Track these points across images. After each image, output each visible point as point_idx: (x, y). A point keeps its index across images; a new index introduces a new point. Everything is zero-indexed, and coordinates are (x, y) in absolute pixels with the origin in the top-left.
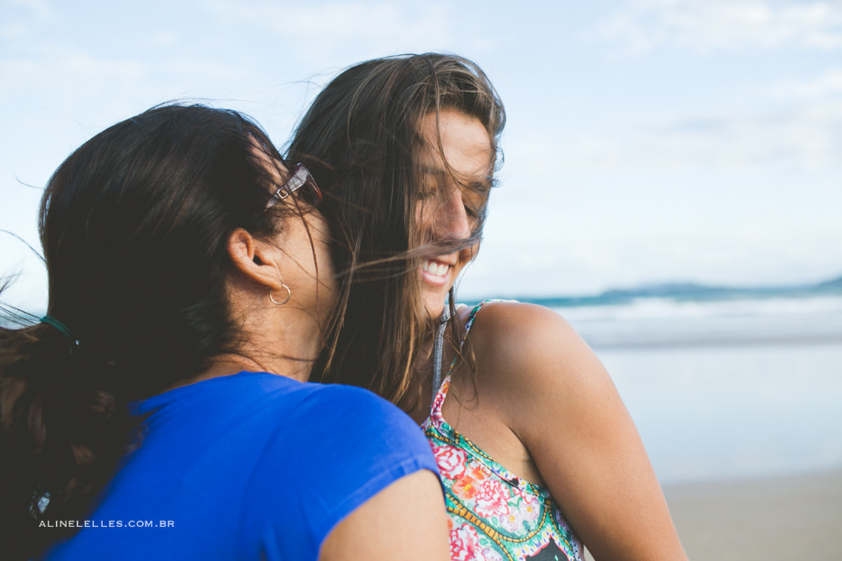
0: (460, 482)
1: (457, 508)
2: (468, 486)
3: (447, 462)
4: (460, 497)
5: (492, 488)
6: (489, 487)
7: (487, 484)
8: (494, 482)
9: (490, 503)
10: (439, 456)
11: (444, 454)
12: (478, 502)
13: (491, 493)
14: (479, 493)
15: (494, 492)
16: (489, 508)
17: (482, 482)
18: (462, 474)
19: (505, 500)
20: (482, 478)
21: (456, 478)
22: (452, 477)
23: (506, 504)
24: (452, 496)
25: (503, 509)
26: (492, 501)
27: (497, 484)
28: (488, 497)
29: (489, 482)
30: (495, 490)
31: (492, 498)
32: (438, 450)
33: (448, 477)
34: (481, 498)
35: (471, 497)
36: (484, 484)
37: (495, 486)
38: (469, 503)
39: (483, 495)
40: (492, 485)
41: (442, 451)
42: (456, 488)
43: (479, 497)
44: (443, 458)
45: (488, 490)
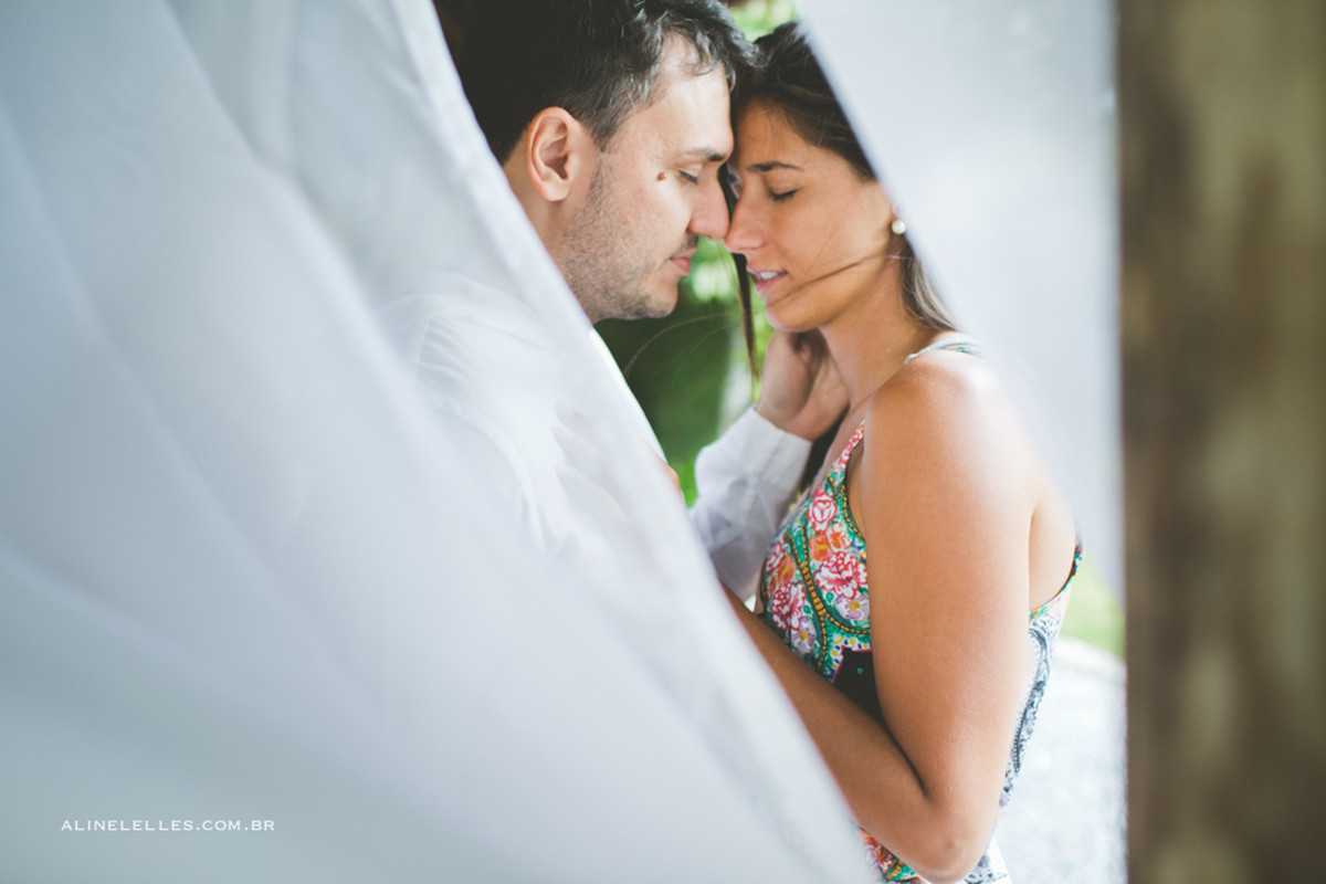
0: (820, 539)
1: (803, 564)
2: (823, 547)
3: (822, 512)
4: (812, 552)
5: (846, 562)
6: (843, 559)
7: (842, 555)
8: (851, 558)
9: (833, 576)
10: (820, 501)
11: (824, 502)
12: (823, 568)
13: (842, 567)
14: (828, 560)
15: (846, 568)
16: (830, 581)
17: (836, 550)
18: (824, 532)
19: (858, 583)
20: (838, 546)
21: (818, 533)
22: (817, 529)
23: (855, 587)
24: (807, 549)
25: (848, 591)
26: (838, 576)
27: (854, 561)
28: (834, 569)
29: (845, 555)
30: (850, 566)
31: (840, 573)
32: (822, 494)
33: (814, 526)
34: (827, 566)
35: (818, 559)
36: (838, 554)
37: (850, 563)
38: (815, 563)
39: (830, 564)
40: (847, 559)
41: (824, 498)
42: (812, 542)
43: (825, 563)
44: (820, 505)
45: (840, 562)
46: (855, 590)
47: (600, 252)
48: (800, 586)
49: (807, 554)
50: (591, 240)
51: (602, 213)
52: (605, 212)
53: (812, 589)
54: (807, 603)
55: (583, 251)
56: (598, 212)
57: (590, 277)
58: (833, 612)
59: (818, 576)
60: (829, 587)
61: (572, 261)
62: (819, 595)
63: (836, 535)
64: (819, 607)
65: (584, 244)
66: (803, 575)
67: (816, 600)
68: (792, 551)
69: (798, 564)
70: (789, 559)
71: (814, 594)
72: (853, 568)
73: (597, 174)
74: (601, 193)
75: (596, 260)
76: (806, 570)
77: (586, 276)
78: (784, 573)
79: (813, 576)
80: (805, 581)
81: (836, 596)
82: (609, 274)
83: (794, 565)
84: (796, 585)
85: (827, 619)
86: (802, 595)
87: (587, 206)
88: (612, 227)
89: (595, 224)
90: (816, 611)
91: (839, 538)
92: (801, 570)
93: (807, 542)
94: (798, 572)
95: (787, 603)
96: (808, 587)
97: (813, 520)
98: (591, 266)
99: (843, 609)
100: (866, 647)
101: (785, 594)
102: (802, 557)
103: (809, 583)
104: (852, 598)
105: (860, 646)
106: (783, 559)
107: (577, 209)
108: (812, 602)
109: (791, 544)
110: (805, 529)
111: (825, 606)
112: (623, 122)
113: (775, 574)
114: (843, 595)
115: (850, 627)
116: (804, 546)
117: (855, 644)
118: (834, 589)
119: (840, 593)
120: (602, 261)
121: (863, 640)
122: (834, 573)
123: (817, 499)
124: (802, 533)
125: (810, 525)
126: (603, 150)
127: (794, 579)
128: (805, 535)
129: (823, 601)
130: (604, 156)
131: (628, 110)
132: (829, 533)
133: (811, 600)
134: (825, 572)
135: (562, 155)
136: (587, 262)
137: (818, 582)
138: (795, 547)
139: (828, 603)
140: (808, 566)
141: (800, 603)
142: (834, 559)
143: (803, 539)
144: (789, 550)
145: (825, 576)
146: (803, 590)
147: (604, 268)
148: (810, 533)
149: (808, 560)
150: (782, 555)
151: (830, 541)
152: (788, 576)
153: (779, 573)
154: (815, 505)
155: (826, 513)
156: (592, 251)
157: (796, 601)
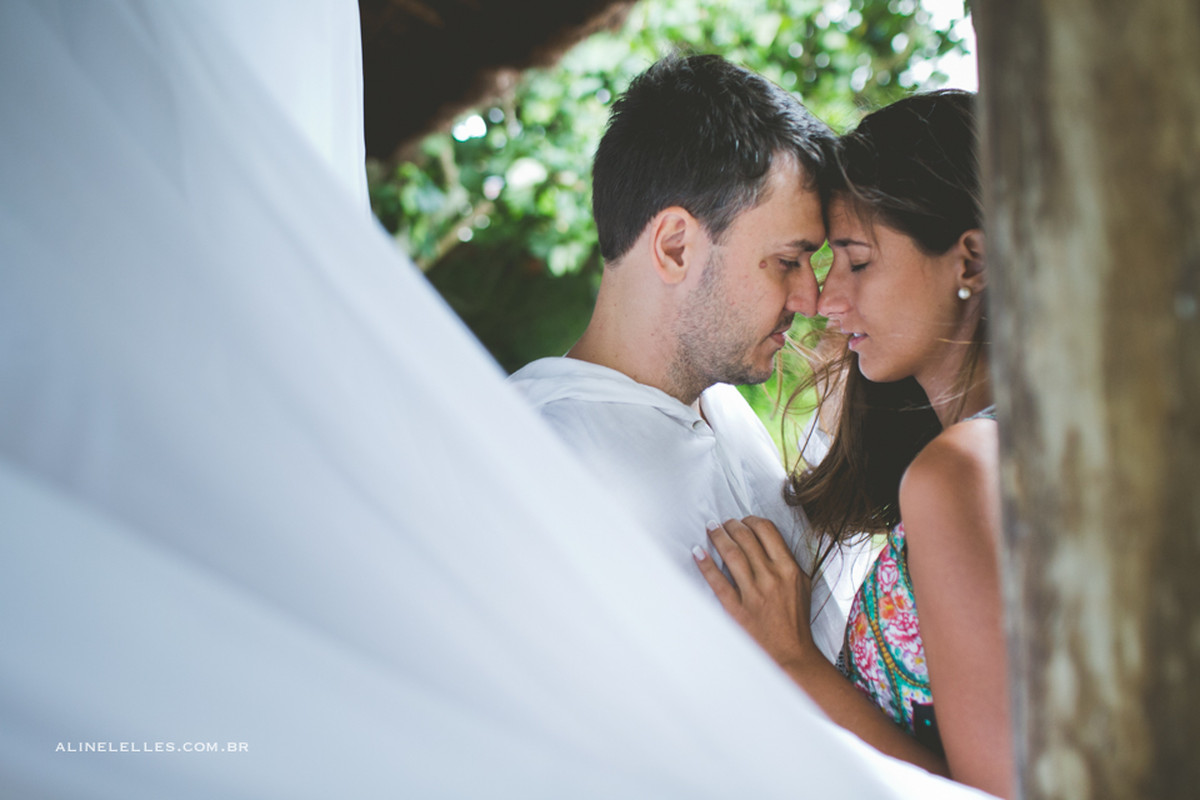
46: (919, 647)
47: (710, 328)
48: (872, 642)
49: (877, 613)
50: (702, 318)
51: (712, 295)
52: (715, 295)
53: (882, 645)
54: (879, 657)
55: (695, 327)
56: (708, 295)
57: (701, 348)
58: (900, 666)
59: (887, 633)
60: (897, 642)
61: (685, 335)
62: (888, 650)
63: (899, 598)
64: (889, 660)
65: (696, 322)
66: (874, 632)
67: (886, 655)
68: (865, 608)
69: (870, 621)
70: (862, 616)
71: (884, 649)
72: (917, 626)
73: (709, 263)
74: (713, 278)
75: (706, 334)
76: (876, 628)
77: (696, 348)
78: (859, 629)
79: (881, 634)
80: (876, 637)
81: (902, 651)
82: (717, 347)
83: (866, 622)
84: (868, 640)
85: (897, 672)
86: (874, 650)
87: (700, 289)
88: (720, 307)
89: (706, 304)
90: (887, 665)
91: (902, 601)
92: (872, 627)
93: (877, 602)
94: (869, 629)
95: (864, 656)
96: (878, 642)
97: (881, 582)
98: (701, 339)
99: (909, 663)
100: (928, 700)
101: (861, 648)
102: (873, 615)
103: (879, 639)
104: (917, 654)
105: (924, 699)
106: (859, 615)
107: (690, 291)
108: (882, 656)
109: (865, 602)
110: (875, 590)
111: (894, 660)
112: (732, 220)
113: (854, 629)
114: (907, 651)
115: (915, 680)
116: (875, 605)
117: (921, 697)
118: (900, 645)
119: (906, 648)
120: (711, 335)
121: (926, 693)
122: (901, 630)
123: (885, 563)
124: (873, 593)
125: (879, 587)
126: (715, 242)
127: (867, 636)
128: (875, 596)
129: (891, 656)
130: (715, 248)
131: (738, 210)
132: (893, 595)
133: (881, 654)
134: (893, 629)
135: (679, 245)
136: (698, 335)
137: (886, 638)
138: (867, 605)
139: (896, 658)
140: (878, 624)
141: (874, 657)
142: (900, 618)
143: (874, 599)
144: (862, 608)
145: (892, 632)
146: (875, 646)
147: (713, 341)
148: (880, 594)
149: (877, 618)
150: (858, 612)
151: (895, 602)
152: (862, 632)
153: (856, 627)
154: (883, 569)
155: (892, 576)
156: (703, 326)
157: (871, 655)
